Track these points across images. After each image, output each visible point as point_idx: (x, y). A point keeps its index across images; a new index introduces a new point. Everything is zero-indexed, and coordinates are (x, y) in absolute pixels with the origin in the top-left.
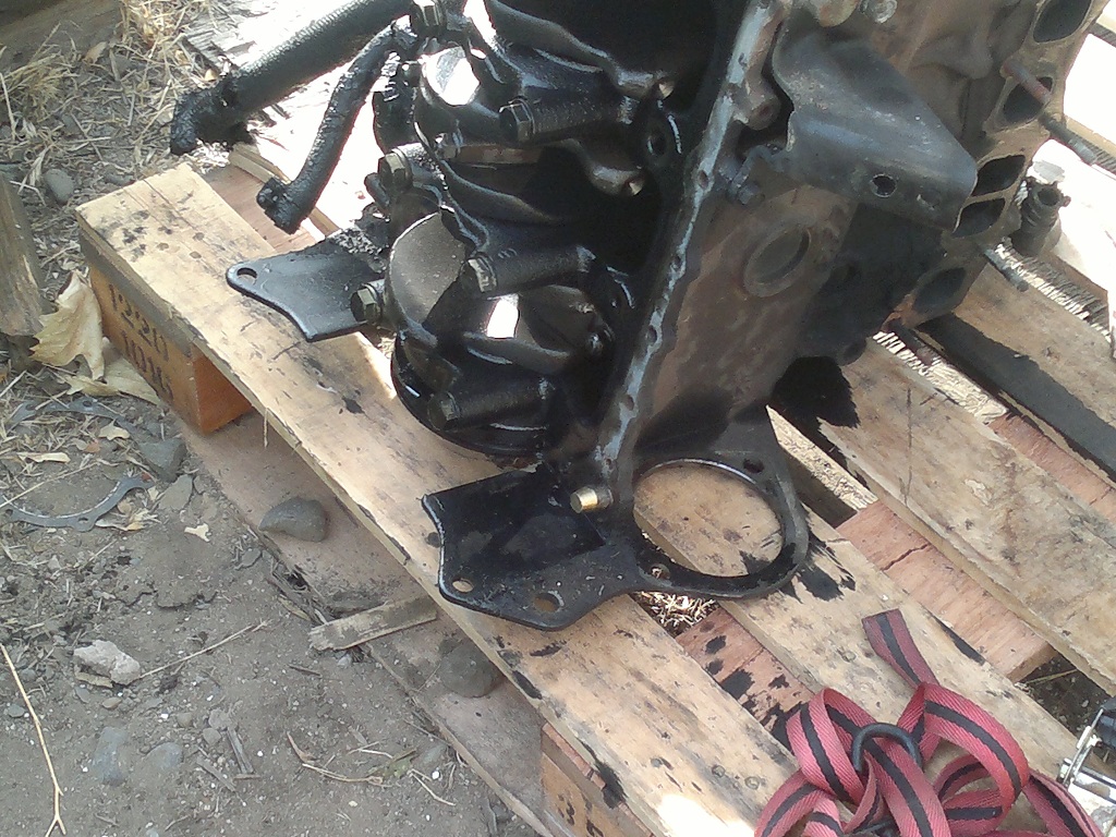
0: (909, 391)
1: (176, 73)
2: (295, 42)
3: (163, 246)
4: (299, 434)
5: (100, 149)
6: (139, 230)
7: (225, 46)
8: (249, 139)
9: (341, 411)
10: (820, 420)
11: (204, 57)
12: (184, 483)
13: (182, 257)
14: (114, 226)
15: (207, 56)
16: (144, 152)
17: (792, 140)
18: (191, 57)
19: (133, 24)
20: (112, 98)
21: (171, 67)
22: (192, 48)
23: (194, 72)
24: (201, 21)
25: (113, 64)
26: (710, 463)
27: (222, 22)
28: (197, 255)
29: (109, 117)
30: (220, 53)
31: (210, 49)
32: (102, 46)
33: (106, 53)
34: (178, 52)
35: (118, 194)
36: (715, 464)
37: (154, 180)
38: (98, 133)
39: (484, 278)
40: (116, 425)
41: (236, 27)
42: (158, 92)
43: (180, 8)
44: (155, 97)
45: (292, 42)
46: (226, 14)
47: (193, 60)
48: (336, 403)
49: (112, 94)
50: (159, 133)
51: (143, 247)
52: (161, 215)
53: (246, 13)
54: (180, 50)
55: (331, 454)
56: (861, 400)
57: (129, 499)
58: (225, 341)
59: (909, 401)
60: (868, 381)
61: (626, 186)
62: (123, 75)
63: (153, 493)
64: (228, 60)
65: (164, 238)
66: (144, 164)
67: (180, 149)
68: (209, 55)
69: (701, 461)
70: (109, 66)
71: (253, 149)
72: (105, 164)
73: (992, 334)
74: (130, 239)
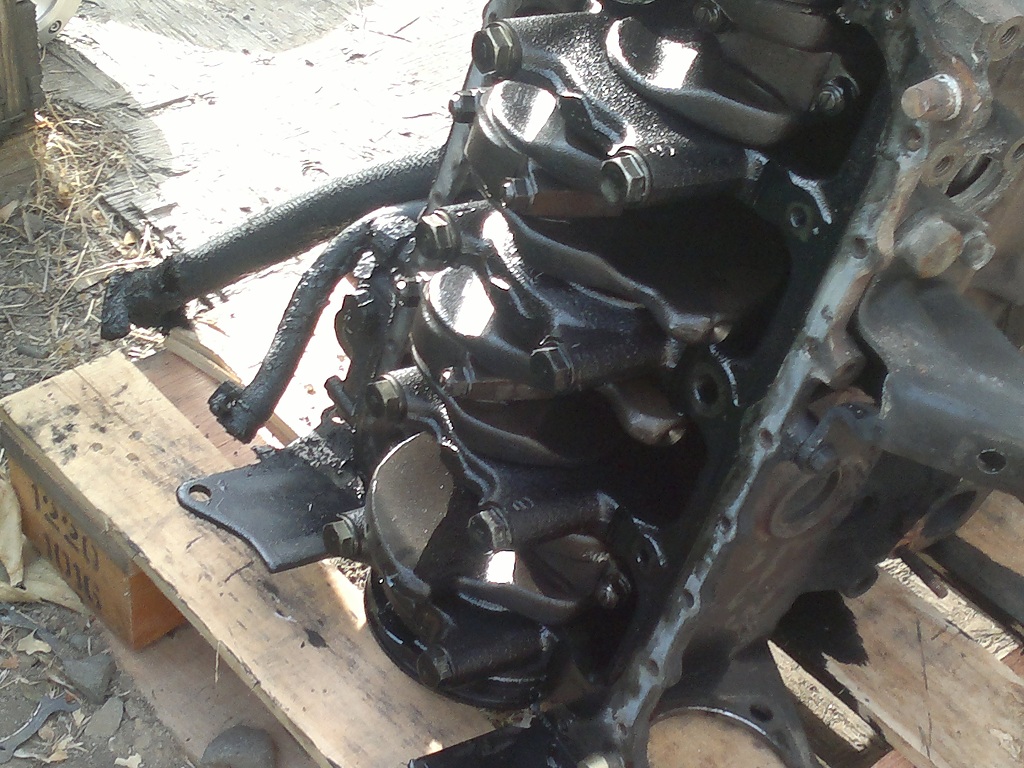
0: (918, 623)
1: (94, 234)
2: (248, 230)
3: (96, 446)
4: (258, 672)
5: (12, 316)
6: (70, 427)
7: (146, 208)
8: (188, 325)
9: (303, 646)
10: (826, 657)
11: (123, 219)
12: (113, 707)
13: (118, 460)
14: (42, 422)
15: (127, 218)
16: (61, 321)
17: (886, 407)
18: (109, 218)
19: (48, 182)
20: (24, 261)
21: (88, 228)
22: (110, 209)
23: (112, 234)
24: (118, 179)
25: (26, 224)
26: (715, 710)
27: (141, 180)
28: (133, 458)
29: (21, 281)
30: (141, 215)
31: (129, 210)
32: (13, 206)
33: (18, 213)
34: (95, 212)
35: (45, 385)
36: (721, 711)
37: (85, 369)
38: (10, 300)
39: (498, 533)
40: (36, 637)
41: (157, 187)
42: (74, 255)
43: (95, 165)
44: (71, 260)
45: (243, 229)
46: (145, 172)
47: (112, 220)
48: (297, 635)
49: (24, 256)
50: (75, 300)
51: (74, 447)
52: (94, 410)
53: (165, 171)
54: (97, 209)
55: (295, 697)
56: (869, 633)
57: (51, 723)
58: (169, 559)
59: (919, 635)
60: (872, 611)
61: (665, 436)
62: (37, 235)
63: (78, 717)
64: (149, 223)
65: (97, 438)
66: (60, 334)
67: (112, 333)
68: (128, 216)
69: (705, 708)
70: (22, 226)
71: (191, 334)
72: (18, 333)
73: (998, 556)
74: (59, 439)
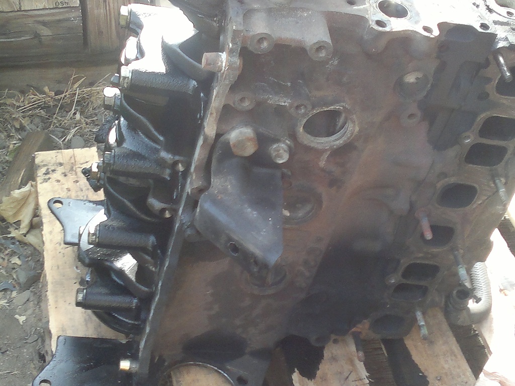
0: (351, 372)
3: (58, 181)
4: (50, 287)
6: (53, 171)
9: (75, 283)
10: (296, 369)
12: (27, 294)
13: (62, 189)
14: (44, 165)
28: (69, 190)
35: (57, 152)
37: (78, 151)
40: (19, 258)
48: (76, 278)
51: (49, 179)
52: (68, 167)
55: (56, 301)
56: (325, 368)
57: (3, 293)
58: (51, 232)
59: (347, 377)
60: (334, 359)
63: (14, 294)
65: (61, 178)
73: (416, 358)
74: (47, 173)
